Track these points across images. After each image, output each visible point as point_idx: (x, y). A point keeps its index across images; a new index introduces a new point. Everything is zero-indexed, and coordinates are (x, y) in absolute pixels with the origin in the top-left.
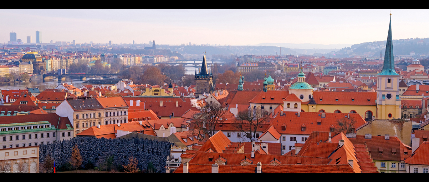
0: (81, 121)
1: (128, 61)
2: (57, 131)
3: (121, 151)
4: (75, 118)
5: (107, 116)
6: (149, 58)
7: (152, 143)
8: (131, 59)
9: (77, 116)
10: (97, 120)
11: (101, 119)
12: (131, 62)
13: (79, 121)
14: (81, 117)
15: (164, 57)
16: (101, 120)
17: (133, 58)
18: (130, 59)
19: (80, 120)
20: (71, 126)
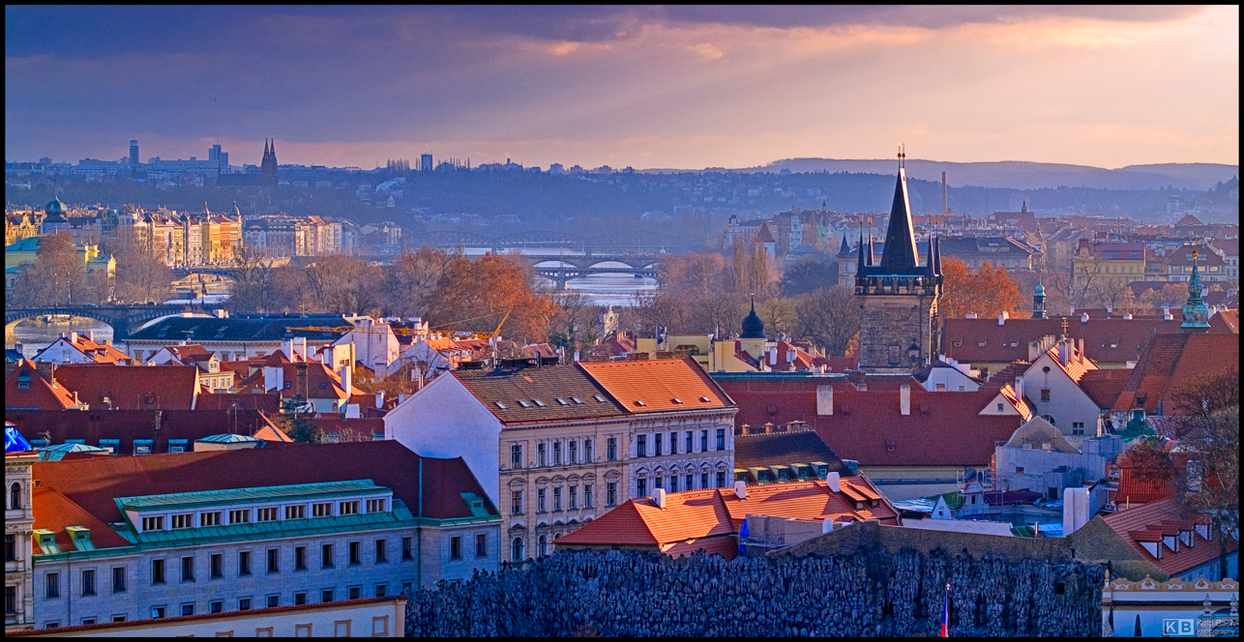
0: (532, 477)
1: (170, 245)
2: (419, 530)
3: (799, 618)
4: (509, 464)
5: (641, 454)
6: (267, 230)
7: (974, 572)
8: (186, 236)
9: (516, 449)
10: (600, 472)
11: (619, 469)
12: (186, 250)
13: (524, 477)
14: (529, 457)
15: (339, 227)
16: (617, 474)
17: (195, 227)
18: (179, 233)
19: (528, 471)
20: (485, 506)
